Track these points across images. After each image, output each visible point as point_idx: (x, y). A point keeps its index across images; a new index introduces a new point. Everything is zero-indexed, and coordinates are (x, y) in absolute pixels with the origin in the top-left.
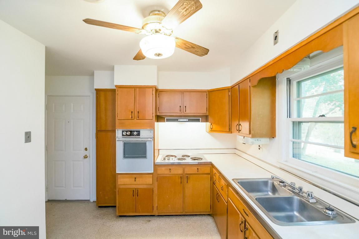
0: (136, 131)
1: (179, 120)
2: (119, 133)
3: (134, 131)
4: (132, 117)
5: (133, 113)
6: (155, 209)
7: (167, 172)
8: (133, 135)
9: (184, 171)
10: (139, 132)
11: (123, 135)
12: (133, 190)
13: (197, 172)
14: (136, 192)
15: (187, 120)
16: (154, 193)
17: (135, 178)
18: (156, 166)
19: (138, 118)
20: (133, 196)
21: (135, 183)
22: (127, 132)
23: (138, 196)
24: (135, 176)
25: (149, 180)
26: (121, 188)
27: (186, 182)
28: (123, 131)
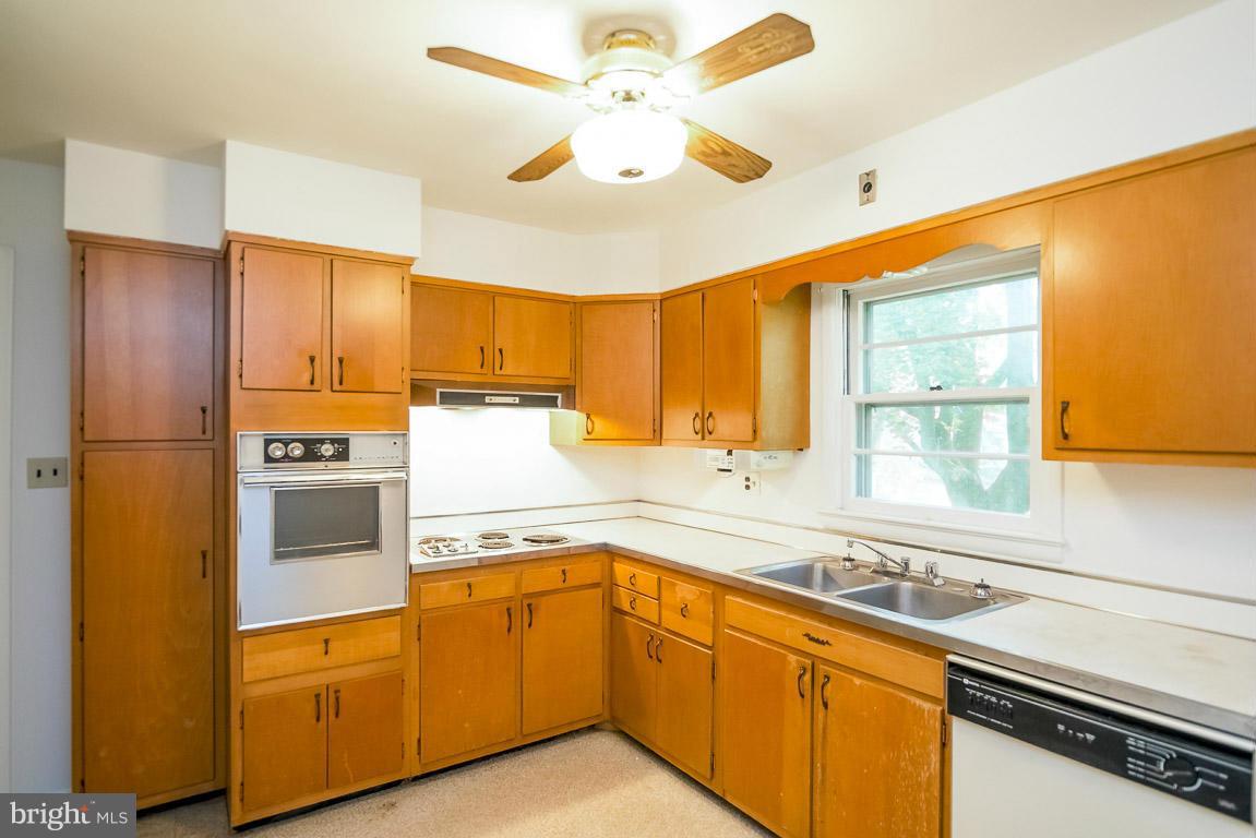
0: (333, 441)
1: (487, 399)
2: (248, 451)
3: (322, 441)
4: (312, 383)
5: (317, 362)
6: (411, 750)
7: (460, 597)
8: (319, 458)
9: (518, 586)
10: (345, 442)
11: (268, 459)
12: (317, 696)
13: (561, 585)
14: (328, 703)
15: (517, 400)
16: (405, 691)
17: (326, 642)
18: (416, 577)
19: (341, 383)
20: (318, 720)
21: (325, 661)
22: (286, 444)
23: (337, 715)
24: (324, 632)
25: (389, 639)
26: (254, 695)
27: (526, 625)
28: (268, 442)
